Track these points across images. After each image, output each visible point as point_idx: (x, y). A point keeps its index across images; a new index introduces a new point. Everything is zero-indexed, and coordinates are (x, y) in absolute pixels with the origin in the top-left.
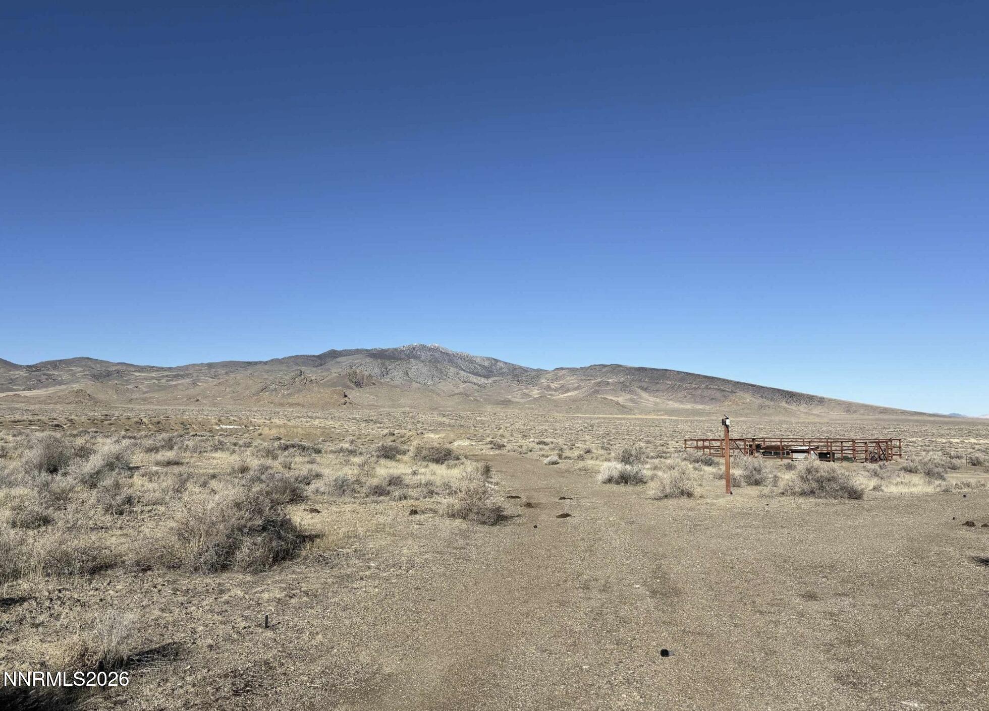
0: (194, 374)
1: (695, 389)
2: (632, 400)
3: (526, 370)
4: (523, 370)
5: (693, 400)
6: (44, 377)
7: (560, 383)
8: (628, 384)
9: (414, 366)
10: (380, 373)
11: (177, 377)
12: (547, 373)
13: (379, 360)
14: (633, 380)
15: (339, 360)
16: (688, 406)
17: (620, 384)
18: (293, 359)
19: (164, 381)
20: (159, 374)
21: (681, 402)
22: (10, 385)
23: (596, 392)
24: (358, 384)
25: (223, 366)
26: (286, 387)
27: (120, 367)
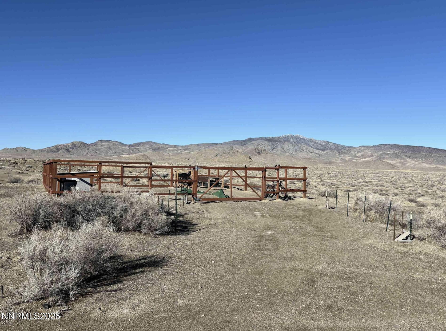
1: (439, 157)
2: (401, 163)
3: (344, 147)
4: (343, 147)
5: (437, 163)
6: (135, 149)
7: (362, 153)
8: (399, 154)
9: (287, 145)
10: (270, 148)
11: (184, 150)
12: (355, 149)
13: (270, 142)
14: (402, 152)
15: (252, 142)
16: (434, 166)
17: (395, 154)
18: (232, 142)
19: (179, 151)
20: (178, 148)
21: (430, 164)
22: (122, 153)
23: (380, 158)
24: (259, 153)
25: (204, 145)
26: (226, 154)
27: (163, 146)
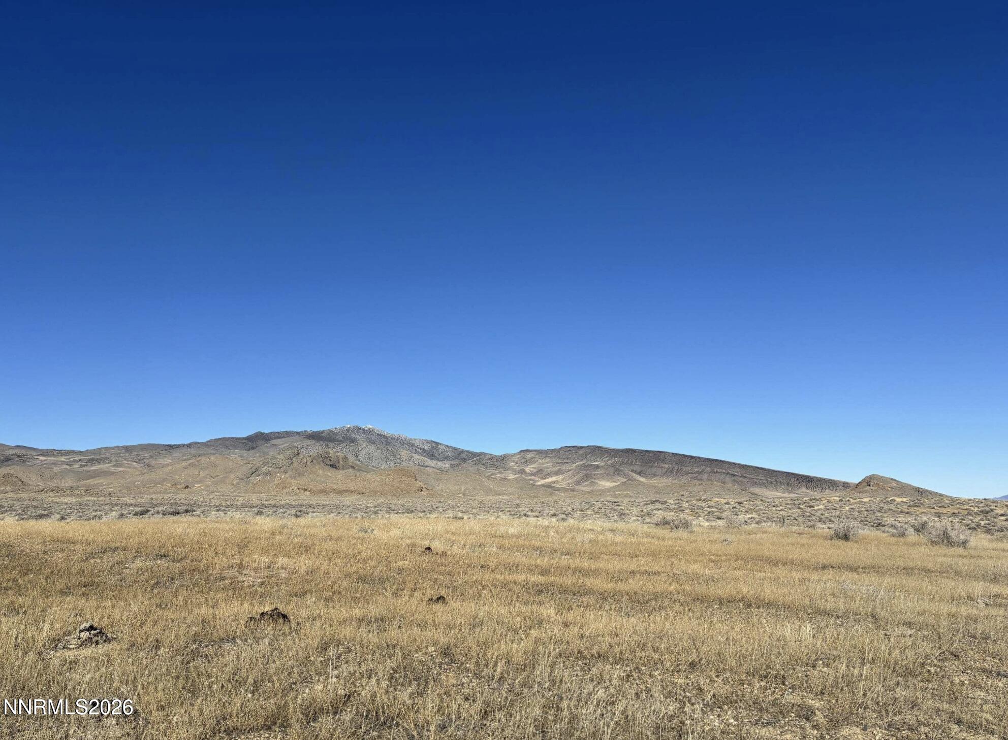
0: (112, 458)
1: (699, 473)
5: (700, 485)
7: (534, 466)
8: (619, 468)
9: (365, 449)
11: (91, 461)
13: (322, 442)
14: (623, 464)
17: (610, 468)
18: (220, 442)
19: (76, 466)
20: (70, 458)
26: (282, 470)
27: (18, 451)
